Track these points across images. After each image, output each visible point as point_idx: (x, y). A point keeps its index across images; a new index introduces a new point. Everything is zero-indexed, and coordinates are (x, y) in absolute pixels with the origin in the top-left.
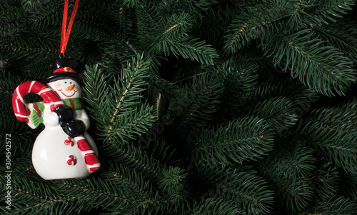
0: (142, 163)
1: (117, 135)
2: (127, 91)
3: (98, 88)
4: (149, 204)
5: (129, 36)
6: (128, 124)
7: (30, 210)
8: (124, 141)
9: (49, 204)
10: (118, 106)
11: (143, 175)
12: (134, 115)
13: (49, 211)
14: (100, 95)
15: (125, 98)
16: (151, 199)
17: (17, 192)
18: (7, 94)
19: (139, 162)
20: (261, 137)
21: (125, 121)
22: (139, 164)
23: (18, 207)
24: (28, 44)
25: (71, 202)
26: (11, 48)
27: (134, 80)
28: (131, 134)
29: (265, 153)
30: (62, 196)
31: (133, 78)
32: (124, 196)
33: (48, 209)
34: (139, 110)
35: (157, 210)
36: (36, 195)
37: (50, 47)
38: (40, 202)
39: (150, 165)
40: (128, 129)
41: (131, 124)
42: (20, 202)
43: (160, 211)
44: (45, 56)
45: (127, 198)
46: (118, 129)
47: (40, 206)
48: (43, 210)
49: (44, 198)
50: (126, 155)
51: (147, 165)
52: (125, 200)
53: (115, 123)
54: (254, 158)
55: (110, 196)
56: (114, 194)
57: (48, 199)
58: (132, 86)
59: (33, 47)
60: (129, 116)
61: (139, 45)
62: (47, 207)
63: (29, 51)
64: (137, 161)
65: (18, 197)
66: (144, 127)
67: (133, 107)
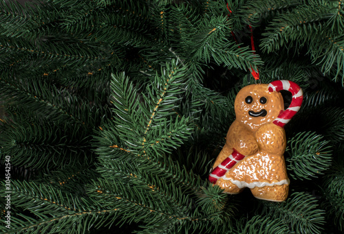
0: (180, 179)
1: (151, 148)
2: (161, 99)
3: (128, 97)
4: (187, 220)
5: (172, 42)
6: (163, 136)
7: (57, 222)
8: (157, 154)
9: (78, 216)
10: (152, 116)
11: (182, 191)
12: (168, 128)
13: (77, 224)
14: (131, 105)
15: (160, 108)
16: (190, 215)
17: (43, 201)
18: (43, 103)
19: (177, 177)
20: (318, 154)
21: (160, 134)
22: (177, 179)
23: (44, 218)
24: (66, 50)
25: (101, 215)
26: (47, 55)
27: (169, 88)
28: (165, 147)
29: (322, 172)
30: (92, 209)
31: (168, 86)
32: (160, 210)
33: (76, 222)
34: (174, 122)
35: (195, 228)
36: (64, 206)
37: (89, 54)
38: (68, 214)
39: (189, 180)
40: (163, 142)
41: (165, 136)
42: (45, 212)
43: (198, 230)
44: (83, 63)
45: (164, 212)
46: (152, 142)
47: (68, 218)
48: (70, 223)
49: (72, 210)
50: (162, 170)
51: (186, 181)
52: (161, 214)
53: (149, 135)
54: (309, 177)
55: (144, 208)
56: (149, 206)
57: (77, 211)
58: (166, 94)
59: (71, 55)
60: (163, 127)
61: (182, 52)
62: (75, 219)
63: (67, 58)
64: (175, 176)
65: (44, 207)
66: (179, 140)
67: (168, 118)
